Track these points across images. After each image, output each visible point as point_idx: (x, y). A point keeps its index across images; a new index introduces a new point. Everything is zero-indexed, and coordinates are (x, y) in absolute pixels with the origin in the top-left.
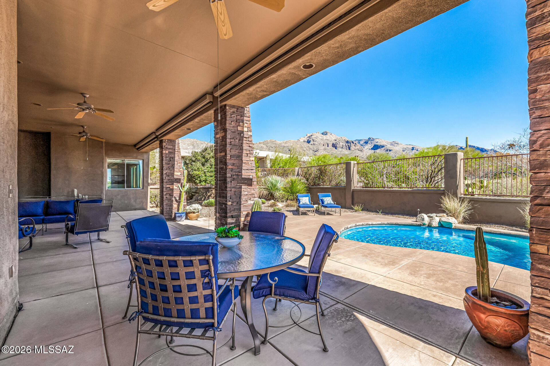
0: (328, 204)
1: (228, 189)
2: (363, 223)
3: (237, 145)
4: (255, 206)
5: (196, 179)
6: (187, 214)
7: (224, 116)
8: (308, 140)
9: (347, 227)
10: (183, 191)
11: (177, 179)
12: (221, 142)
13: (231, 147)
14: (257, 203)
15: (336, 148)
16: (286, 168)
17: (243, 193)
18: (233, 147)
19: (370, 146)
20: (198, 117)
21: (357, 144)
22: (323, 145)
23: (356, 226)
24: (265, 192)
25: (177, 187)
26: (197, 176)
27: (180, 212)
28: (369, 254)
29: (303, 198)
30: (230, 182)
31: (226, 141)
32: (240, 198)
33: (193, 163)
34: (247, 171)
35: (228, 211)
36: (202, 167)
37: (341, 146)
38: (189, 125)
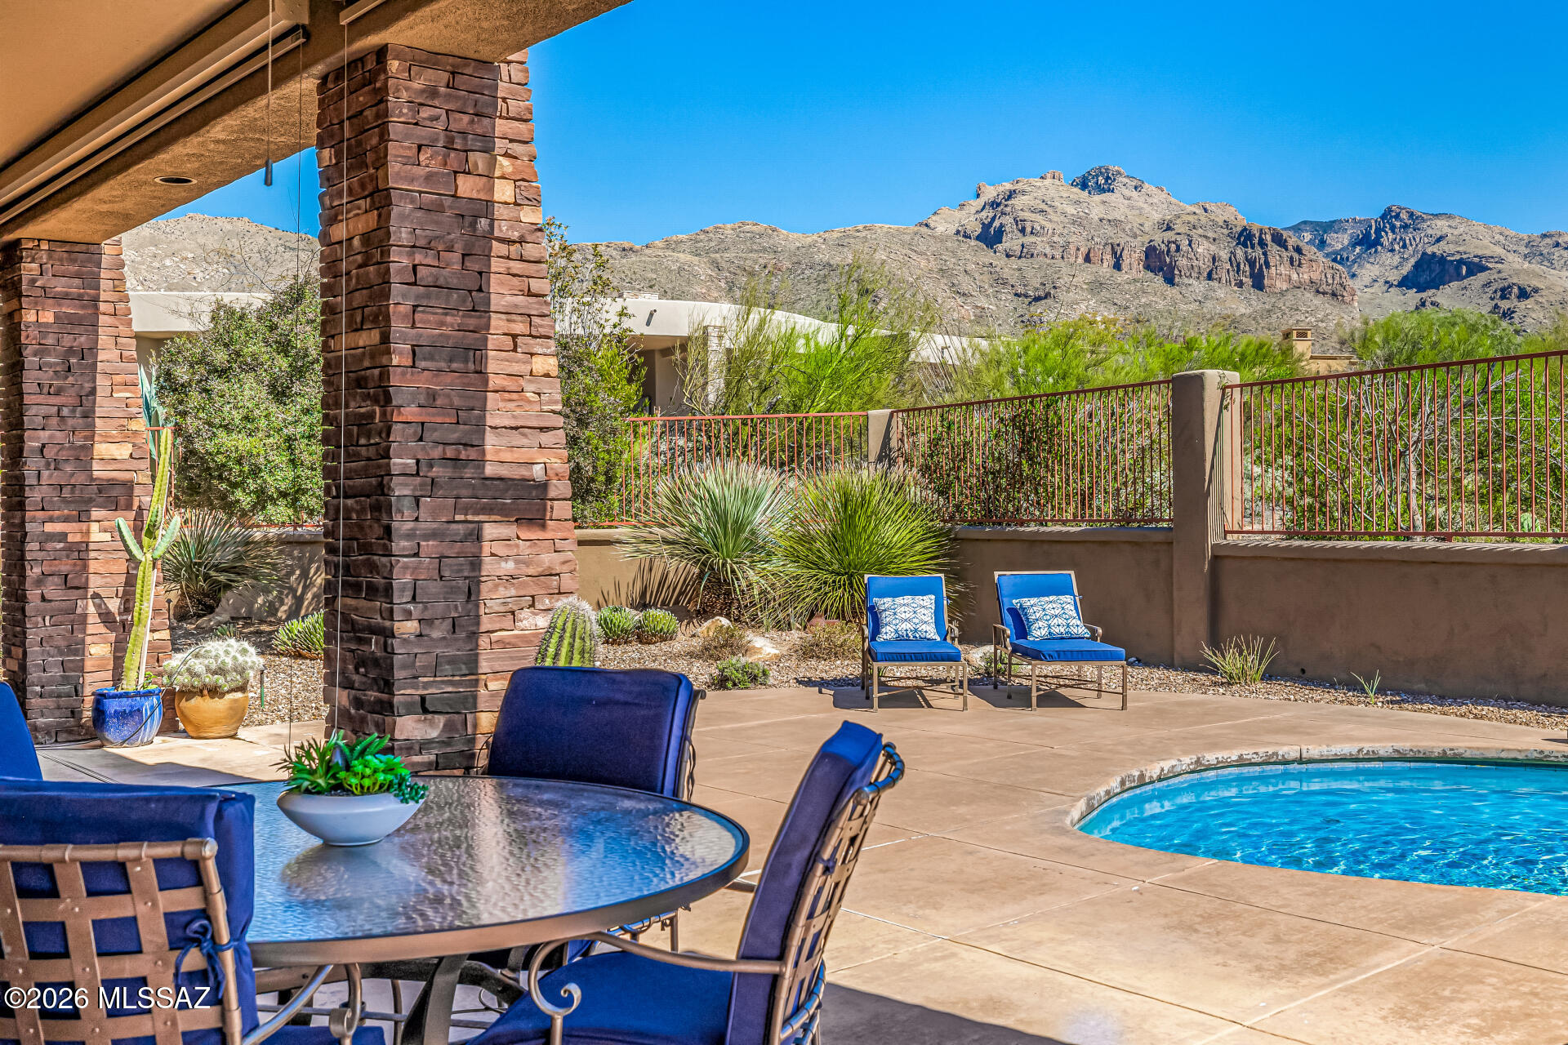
0: (1051, 638)
1: (400, 545)
2: (1248, 752)
3: (454, 282)
4: (554, 640)
5: (235, 485)
6: (171, 699)
7: (377, 116)
8: (986, 227)
9: (1142, 776)
10: (145, 558)
11: (112, 483)
12: (360, 266)
13: (418, 297)
14: (569, 626)
15: (1170, 281)
16: (813, 413)
17: (489, 567)
18: (428, 296)
19: (1387, 265)
20: (225, 111)
21: (1310, 251)
22: (1087, 259)
23: (1200, 768)
24: (674, 563)
25: (107, 537)
26: (239, 462)
27: (128, 685)
28: (1208, 918)
29: (899, 600)
30: (407, 502)
31: (384, 262)
32: (472, 594)
33: (216, 384)
34: (516, 439)
35: (399, 674)
36: (273, 408)
37: (1205, 265)
38: (181, 154)
